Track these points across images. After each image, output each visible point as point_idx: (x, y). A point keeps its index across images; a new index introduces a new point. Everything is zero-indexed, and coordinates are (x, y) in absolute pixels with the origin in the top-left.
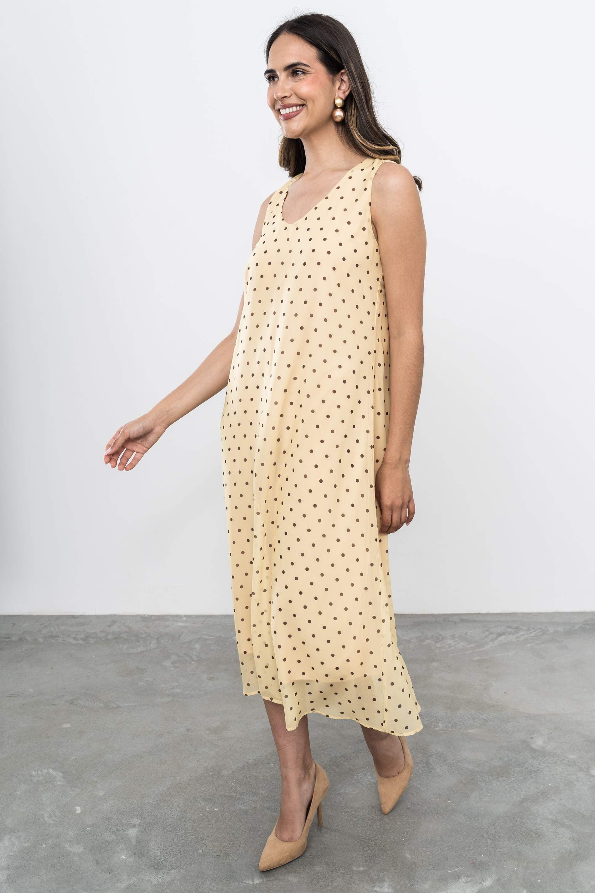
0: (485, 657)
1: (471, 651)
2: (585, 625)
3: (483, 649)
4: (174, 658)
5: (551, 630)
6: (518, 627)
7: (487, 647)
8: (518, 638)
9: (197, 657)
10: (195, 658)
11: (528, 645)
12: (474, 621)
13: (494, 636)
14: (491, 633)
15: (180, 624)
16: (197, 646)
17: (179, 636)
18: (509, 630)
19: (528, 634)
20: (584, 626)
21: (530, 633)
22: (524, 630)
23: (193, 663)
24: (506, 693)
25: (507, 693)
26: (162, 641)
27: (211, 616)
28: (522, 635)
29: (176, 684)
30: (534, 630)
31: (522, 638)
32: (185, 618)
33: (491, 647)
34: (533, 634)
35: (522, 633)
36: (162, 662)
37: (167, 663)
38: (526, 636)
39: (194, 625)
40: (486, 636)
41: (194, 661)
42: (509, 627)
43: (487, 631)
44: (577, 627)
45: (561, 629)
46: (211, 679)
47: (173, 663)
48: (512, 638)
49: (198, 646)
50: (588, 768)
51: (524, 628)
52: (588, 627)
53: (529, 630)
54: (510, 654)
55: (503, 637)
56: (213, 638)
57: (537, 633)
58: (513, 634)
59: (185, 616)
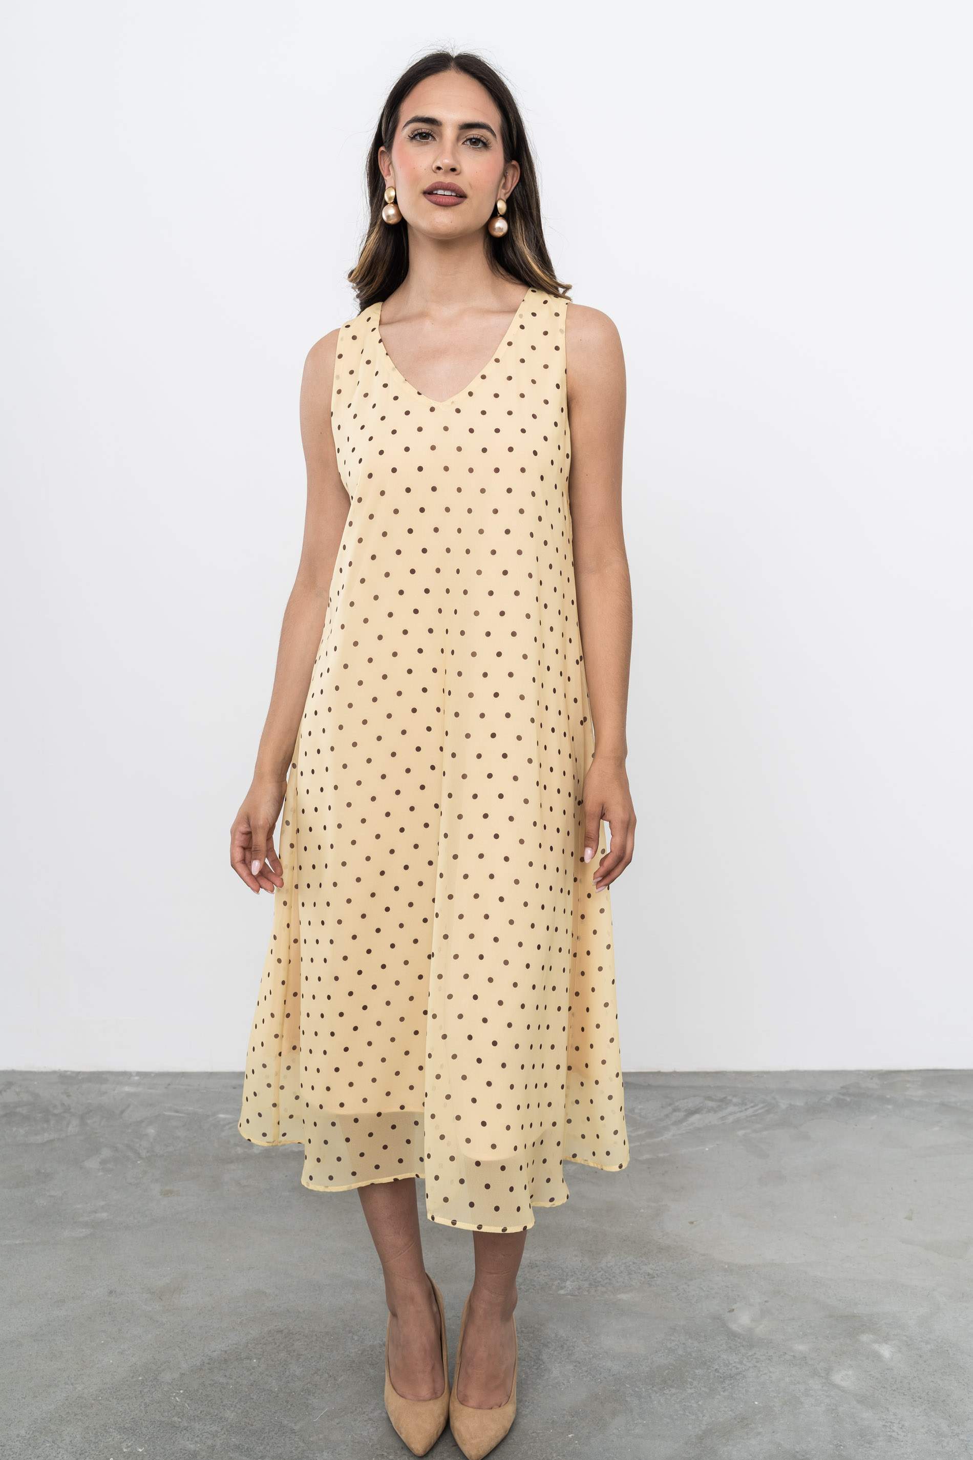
0: (661, 1155)
1: (638, 1144)
2: (844, 1094)
3: (659, 1139)
4: (106, 1153)
5: (783, 1104)
6: (725, 1098)
7: (667, 1136)
8: (723, 1118)
9: (148, 1152)
10: (144, 1154)
11: (741, 1133)
12: (649, 1087)
13: (681, 1114)
14: (676, 1110)
15: (127, 1089)
16: (151, 1131)
17: (122, 1112)
18: (710, 1104)
19: (741, 1112)
20: (842, 1097)
21: (746, 1110)
22: (735, 1105)
23: (139, 1162)
24: (692, 1223)
25: (695, 1223)
26: (89, 1121)
27: (183, 1074)
28: (731, 1114)
29: (103, 1203)
30: (752, 1105)
31: (731, 1119)
32: (137, 1078)
33: (674, 1135)
34: (750, 1112)
35: (731, 1109)
36: (83, 1161)
37: (92, 1164)
38: (738, 1115)
39: (150, 1091)
40: (667, 1116)
41: (141, 1158)
42: (710, 1098)
43: (670, 1105)
44: (829, 1098)
45: (799, 1102)
46: (166, 1193)
47: (103, 1162)
48: (712, 1119)
49: (153, 1131)
50: (829, 1371)
51: (735, 1100)
52: (848, 1099)
53: (744, 1104)
54: (707, 1149)
55: (697, 1117)
56: (181, 1115)
57: (757, 1110)
58: (715, 1112)
59: (139, 1074)
